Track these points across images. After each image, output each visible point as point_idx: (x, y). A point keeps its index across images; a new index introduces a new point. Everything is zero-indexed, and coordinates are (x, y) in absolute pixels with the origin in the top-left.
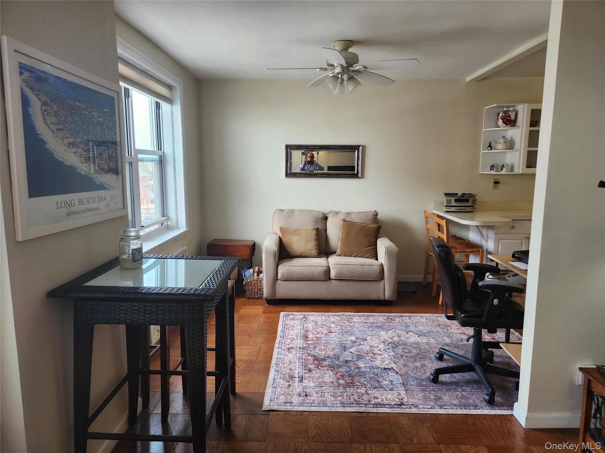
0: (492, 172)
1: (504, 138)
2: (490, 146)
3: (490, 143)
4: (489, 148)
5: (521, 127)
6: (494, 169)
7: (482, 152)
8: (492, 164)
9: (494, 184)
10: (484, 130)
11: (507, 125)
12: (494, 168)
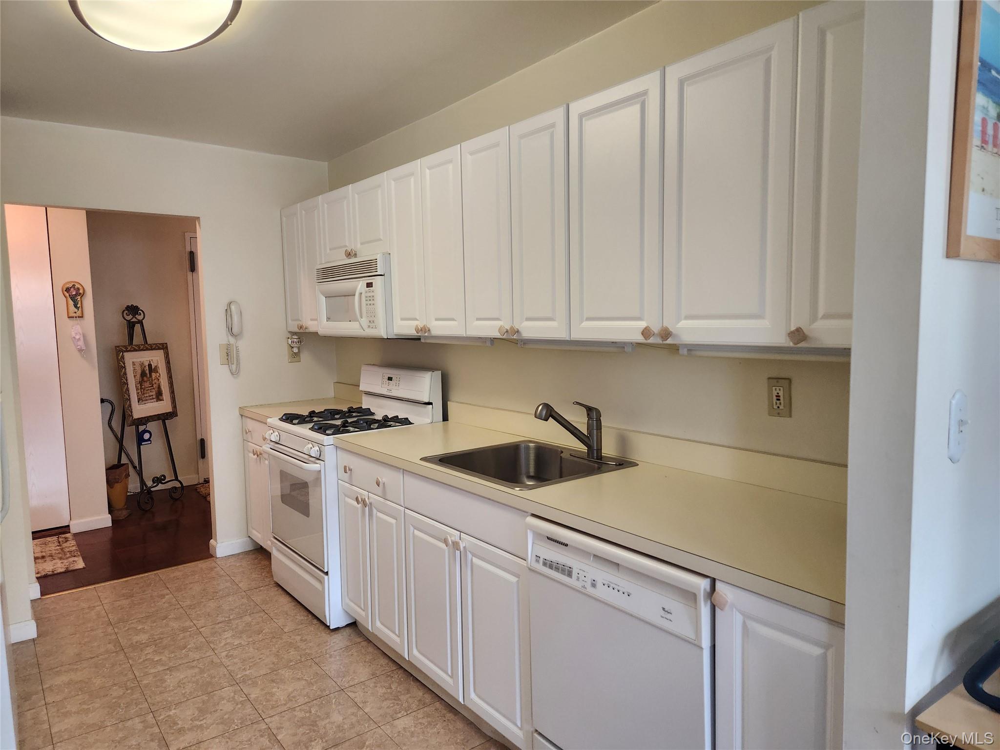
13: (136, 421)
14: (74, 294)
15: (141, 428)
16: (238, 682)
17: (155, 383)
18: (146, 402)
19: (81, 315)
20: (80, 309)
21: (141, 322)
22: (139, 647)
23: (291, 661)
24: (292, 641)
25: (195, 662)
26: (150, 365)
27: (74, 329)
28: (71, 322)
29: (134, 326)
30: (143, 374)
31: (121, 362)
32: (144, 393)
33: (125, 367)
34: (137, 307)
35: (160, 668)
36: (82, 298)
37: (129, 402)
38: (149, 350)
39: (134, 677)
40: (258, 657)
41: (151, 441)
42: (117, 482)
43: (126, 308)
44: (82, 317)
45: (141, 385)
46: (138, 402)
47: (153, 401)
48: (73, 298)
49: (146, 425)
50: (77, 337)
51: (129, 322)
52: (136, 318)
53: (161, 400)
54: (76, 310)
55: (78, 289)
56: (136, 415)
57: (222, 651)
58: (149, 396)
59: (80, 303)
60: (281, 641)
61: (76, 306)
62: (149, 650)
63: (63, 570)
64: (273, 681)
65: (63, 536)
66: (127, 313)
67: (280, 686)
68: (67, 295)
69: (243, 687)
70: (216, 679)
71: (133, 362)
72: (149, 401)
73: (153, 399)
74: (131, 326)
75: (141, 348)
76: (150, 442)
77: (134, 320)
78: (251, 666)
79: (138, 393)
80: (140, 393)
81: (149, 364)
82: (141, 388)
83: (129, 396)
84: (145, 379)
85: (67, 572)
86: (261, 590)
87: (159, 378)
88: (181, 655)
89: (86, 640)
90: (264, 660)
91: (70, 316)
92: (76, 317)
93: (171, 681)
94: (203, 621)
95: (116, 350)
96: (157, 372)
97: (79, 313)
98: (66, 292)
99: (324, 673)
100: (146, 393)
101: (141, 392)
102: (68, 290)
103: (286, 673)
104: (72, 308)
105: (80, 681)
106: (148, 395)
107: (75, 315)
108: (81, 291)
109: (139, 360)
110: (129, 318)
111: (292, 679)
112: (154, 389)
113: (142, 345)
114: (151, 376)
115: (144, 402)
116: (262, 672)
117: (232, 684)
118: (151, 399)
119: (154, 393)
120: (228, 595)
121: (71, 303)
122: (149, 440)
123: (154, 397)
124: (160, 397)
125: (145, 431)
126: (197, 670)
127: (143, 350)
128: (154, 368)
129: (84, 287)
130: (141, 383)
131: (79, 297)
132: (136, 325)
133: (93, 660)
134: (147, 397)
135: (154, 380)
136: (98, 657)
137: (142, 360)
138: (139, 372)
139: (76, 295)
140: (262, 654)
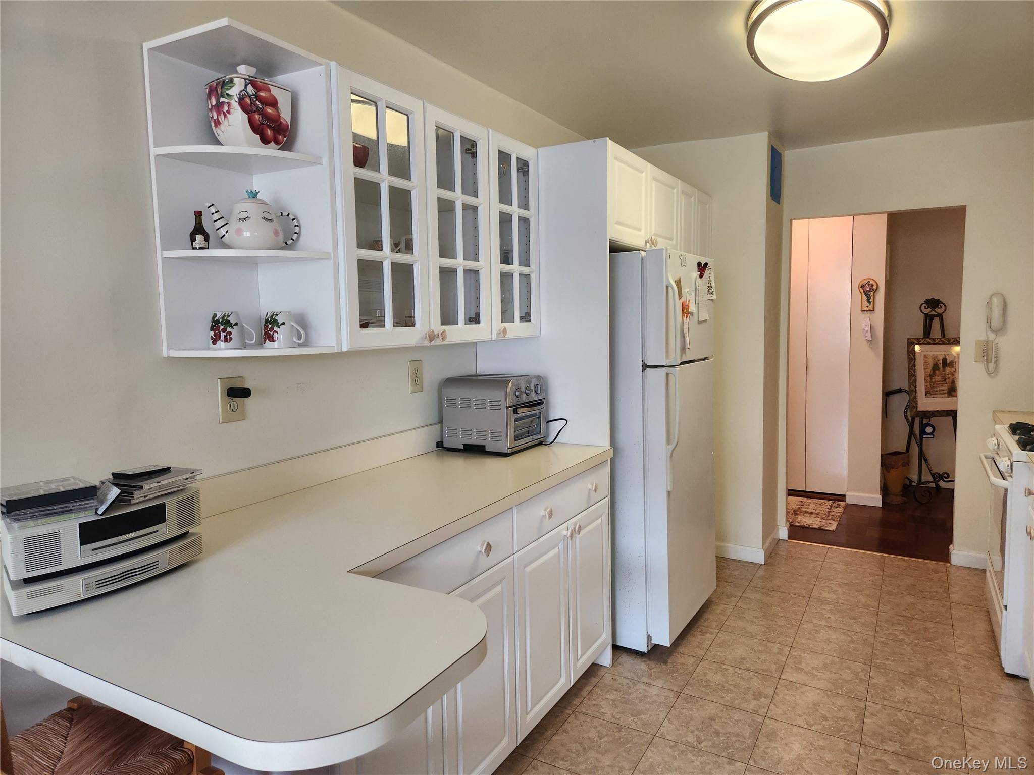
0: (223, 350)
1: (254, 201)
2: (199, 229)
3: (198, 214)
4: (199, 238)
5: (325, 161)
6: (230, 333)
7: (164, 260)
8: (219, 315)
9: (229, 399)
10: (154, 151)
11: (265, 141)
12: (229, 329)
13: (921, 413)
14: (868, 290)
15: (925, 421)
16: (873, 664)
17: (949, 378)
18: (935, 396)
19: (872, 309)
20: (872, 304)
21: (940, 316)
22: (823, 602)
23: (936, 676)
24: (955, 662)
25: (853, 633)
26: (945, 360)
27: (864, 321)
28: (863, 315)
29: (933, 319)
30: (935, 367)
31: (911, 355)
32: (933, 387)
33: (915, 360)
34: (938, 300)
35: (824, 623)
36: (876, 293)
37: (915, 393)
38: (946, 343)
39: (801, 619)
40: (908, 657)
41: (934, 435)
42: (893, 468)
43: (925, 301)
44: (873, 311)
45: (931, 379)
46: (926, 395)
47: (943, 396)
48: (867, 294)
49: (930, 418)
50: (866, 329)
51: (926, 315)
52: (935, 311)
53: (953, 396)
54: (868, 304)
55: (872, 285)
56: (920, 408)
57: (882, 636)
58: (940, 391)
59: (872, 298)
60: (943, 656)
61: (868, 301)
62: (827, 607)
63: (817, 527)
64: (903, 681)
65: (838, 502)
66: (925, 307)
67: (906, 688)
68: (862, 291)
69: (874, 670)
70: (857, 653)
71: (925, 355)
72: (938, 396)
73: (944, 394)
74: (929, 319)
75: (936, 342)
76: (932, 436)
77: (933, 313)
78: (896, 660)
79: (927, 386)
80: (929, 387)
81: (943, 359)
82: (931, 382)
83: (916, 387)
84: (937, 372)
85: (819, 529)
86: (968, 608)
87: (954, 374)
88: (846, 622)
89: (792, 580)
90: (912, 662)
91: (863, 310)
92: (867, 311)
93: (823, 635)
94: (888, 608)
95: (908, 342)
96: (953, 367)
97: (871, 307)
98: (861, 289)
99: (959, 702)
100: (936, 387)
101: (931, 385)
102: (863, 286)
103: (921, 682)
104: (865, 303)
105: (766, 603)
106: (938, 389)
107: (866, 309)
108: (875, 287)
109: (931, 353)
110: (926, 311)
111: (922, 689)
112: (946, 384)
113: (937, 338)
114: (944, 370)
115: (932, 396)
116: (900, 670)
117: (867, 662)
118: (941, 394)
119: (946, 388)
120: (932, 598)
121: (865, 297)
122: (931, 434)
123: (946, 392)
124: (953, 393)
125: (928, 425)
126: (849, 639)
127: (938, 343)
128: (950, 363)
129: (878, 283)
130: (931, 376)
131: (872, 293)
132: (935, 318)
133: (784, 595)
134: (937, 391)
135: (948, 375)
136: (789, 594)
137: (935, 353)
138: (931, 365)
139: (870, 291)
140: (915, 657)
